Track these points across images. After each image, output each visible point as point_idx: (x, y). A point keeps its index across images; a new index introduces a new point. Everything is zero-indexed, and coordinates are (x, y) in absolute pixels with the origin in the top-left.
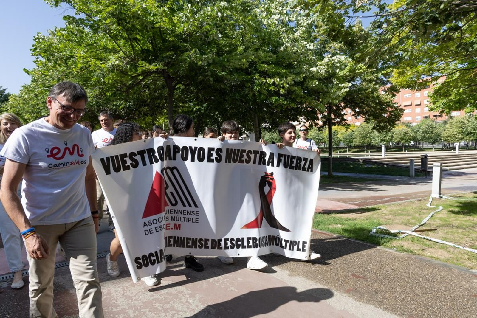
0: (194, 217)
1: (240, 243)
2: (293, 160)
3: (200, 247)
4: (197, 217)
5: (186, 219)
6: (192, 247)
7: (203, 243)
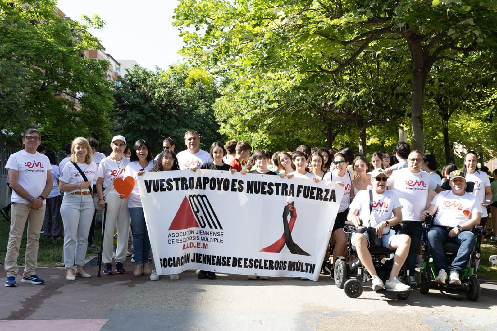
0: (220, 238)
1: (258, 264)
2: (314, 191)
3: (224, 265)
4: (222, 237)
5: (212, 239)
6: (217, 265)
7: (226, 260)
